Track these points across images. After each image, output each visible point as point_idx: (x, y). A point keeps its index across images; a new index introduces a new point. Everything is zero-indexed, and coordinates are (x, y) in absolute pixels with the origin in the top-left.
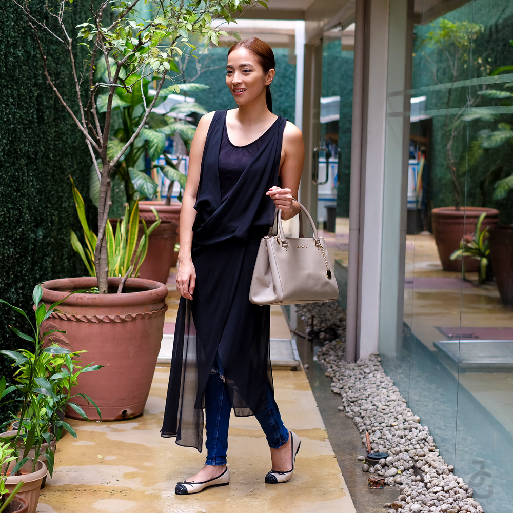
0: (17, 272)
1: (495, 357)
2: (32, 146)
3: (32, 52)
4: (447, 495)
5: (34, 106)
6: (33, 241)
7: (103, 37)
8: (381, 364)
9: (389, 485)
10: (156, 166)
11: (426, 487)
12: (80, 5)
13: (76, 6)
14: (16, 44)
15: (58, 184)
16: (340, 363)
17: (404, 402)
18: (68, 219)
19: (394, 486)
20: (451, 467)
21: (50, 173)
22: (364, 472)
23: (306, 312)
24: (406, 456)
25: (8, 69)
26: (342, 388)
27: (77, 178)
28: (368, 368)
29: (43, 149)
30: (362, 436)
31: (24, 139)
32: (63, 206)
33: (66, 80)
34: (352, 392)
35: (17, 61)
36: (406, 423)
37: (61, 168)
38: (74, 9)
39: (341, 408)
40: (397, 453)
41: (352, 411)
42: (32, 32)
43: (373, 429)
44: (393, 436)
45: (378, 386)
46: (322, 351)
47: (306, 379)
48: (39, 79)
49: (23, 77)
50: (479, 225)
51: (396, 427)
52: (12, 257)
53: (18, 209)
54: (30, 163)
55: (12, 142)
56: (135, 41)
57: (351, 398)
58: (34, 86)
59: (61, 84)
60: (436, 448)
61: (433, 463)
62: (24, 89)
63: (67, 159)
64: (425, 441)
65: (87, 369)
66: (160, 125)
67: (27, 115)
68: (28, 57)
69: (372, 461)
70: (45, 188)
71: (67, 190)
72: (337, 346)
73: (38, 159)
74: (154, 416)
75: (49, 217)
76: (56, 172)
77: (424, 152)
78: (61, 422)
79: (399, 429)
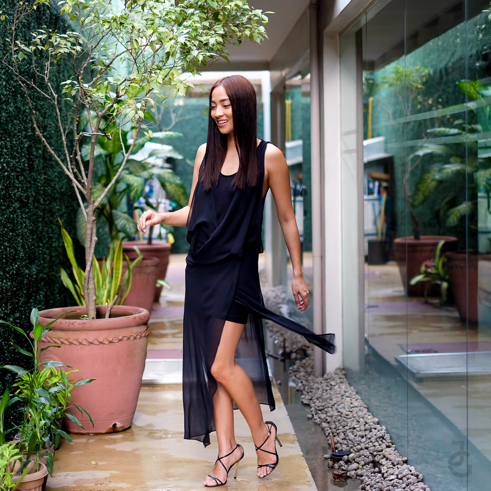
0: (14, 303)
1: (451, 367)
2: (24, 192)
3: (22, 108)
4: (401, 481)
5: (25, 156)
6: (28, 276)
7: (85, 92)
8: (346, 377)
9: (351, 478)
10: (137, 208)
11: (383, 477)
12: (63, 64)
13: (59, 65)
14: (8, 100)
15: (48, 225)
16: (309, 378)
17: (365, 408)
18: (58, 258)
19: (356, 478)
20: (405, 459)
21: (41, 216)
22: (329, 468)
23: (278, 336)
24: (366, 453)
25: (2, 123)
26: (311, 399)
27: (65, 221)
28: (333, 381)
29: (34, 194)
30: (328, 438)
31: (17, 185)
32: (54, 246)
33: (53, 132)
34: (319, 402)
35: (9, 116)
36: (367, 425)
37: (50, 211)
38: (58, 68)
39: (310, 416)
40: (359, 451)
41: (320, 418)
42: (21, 90)
43: (338, 431)
44: (355, 436)
45: (343, 396)
46: (293, 368)
47: (278, 393)
48: (29, 132)
49: (15, 130)
50: (438, 252)
51: (358, 429)
52: (10, 290)
53: (14, 247)
54: (24, 206)
55: (7, 187)
56: (113, 95)
57: (318, 407)
58: (24, 138)
59: (48, 136)
60: (393, 444)
61: (389, 456)
62: (16, 141)
63: (55, 203)
64: (383, 438)
65: (80, 383)
66: (139, 171)
67: (19, 164)
68: (19, 113)
69: (336, 458)
70: (36, 229)
71: (57, 231)
72: (307, 364)
73: (30, 203)
74: (141, 428)
75: (41, 255)
76: (46, 214)
77: (386, 188)
78: (59, 430)
79: (360, 430)
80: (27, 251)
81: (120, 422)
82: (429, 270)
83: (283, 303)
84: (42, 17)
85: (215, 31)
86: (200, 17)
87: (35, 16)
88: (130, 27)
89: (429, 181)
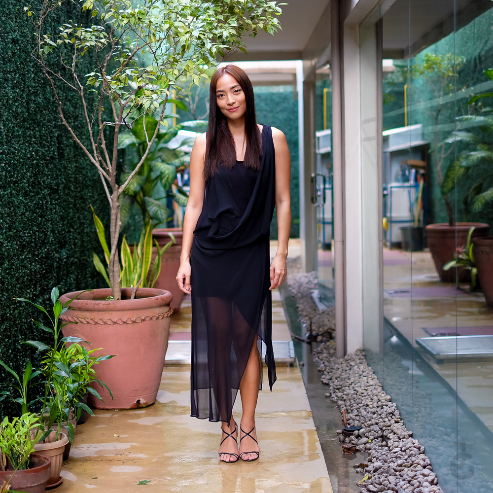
0: (44, 285)
2: (54, 179)
3: (51, 99)
4: (404, 453)
5: (55, 145)
6: (58, 260)
8: (365, 358)
9: (361, 451)
11: (389, 450)
14: (37, 92)
15: (79, 212)
16: (331, 359)
17: (380, 386)
18: (90, 243)
19: (365, 451)
20: (411, 433)
21: (72, 202)
22: (340, 442)
23: (307, 320)
24: (376, 428)
25: (31, 114)
26: (331, 379)
27: (98, 207)
28: (353, 362)
29: (64, 181)
31: (46, 173)
32: (85, 231)
34: (338, 381)
35: (38, 107)
36: (380, 402)
37: (82, 198)
38: (90, 60)
39: (328, 394)
40: (369, 426)
41: (337, 396)
43: (352, 408)
44: (368, 413)
45: (360, 375)
46: (317, 350)
47: (300, 372)
48: (59, 122)
49: (44, 120)
50: (469, 238)
51: (371, 406)
52: (39, 272)
53: (43, 232)
54: (53, 193)
55: (35, 175)
57: (336, 386)
58: (54, 128)
59: (79, 125)
60: (401, 420)
61: (396, 431)
62: (46, 130)
63: (87, 190)
64: (393, 415)
65: (101, 359)
66: (172, 159)
67: (49, 152)
68: (48, 103)
69: (347, 433)
70: (67, 215)
71: (89, 217)
72: (330, 346)
73: (60, 190)
74: (165, 405)
75: (72, 240)
76: (77, 201)
77: (423, 175)
78: (81, 403)
79: (373, 407)
80: (58, 236)
81: (144, 398)
82: (460, 256)
83: (315, 289)
84: (72, 11)
85: (229, 24)
86: (215, 11)
87: (66, 10)
88: (147, 22)
89: (457, 168)
